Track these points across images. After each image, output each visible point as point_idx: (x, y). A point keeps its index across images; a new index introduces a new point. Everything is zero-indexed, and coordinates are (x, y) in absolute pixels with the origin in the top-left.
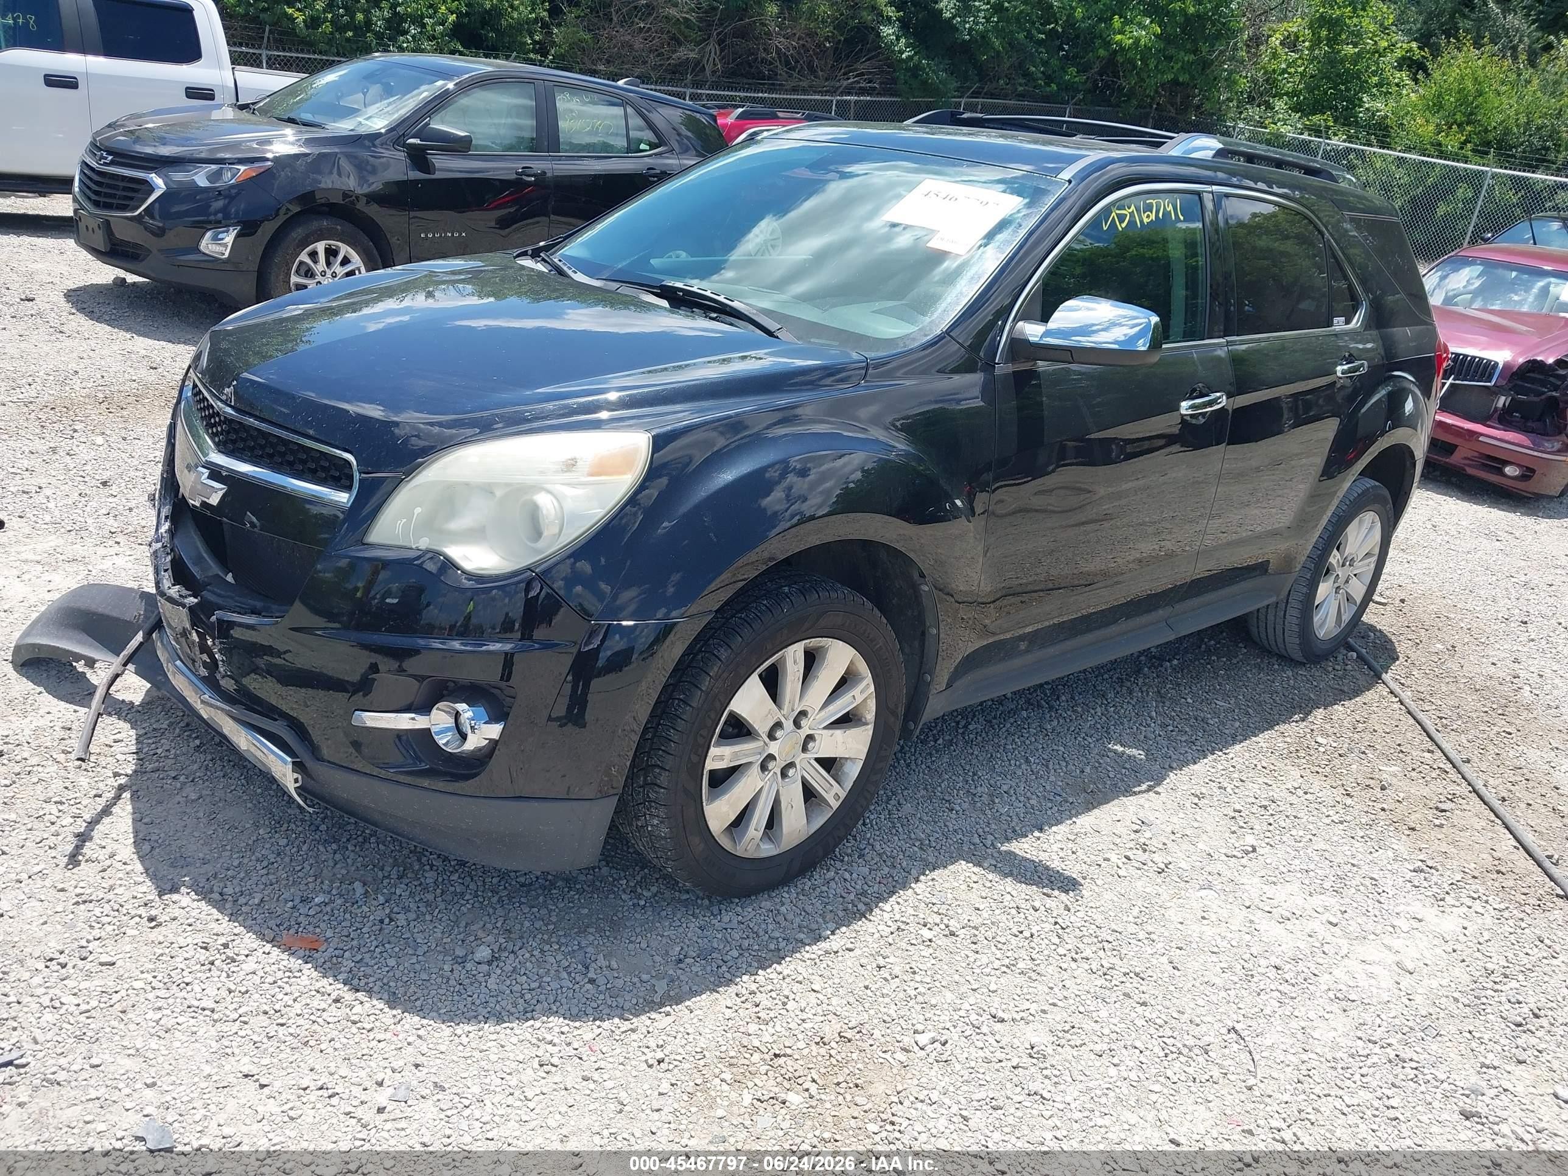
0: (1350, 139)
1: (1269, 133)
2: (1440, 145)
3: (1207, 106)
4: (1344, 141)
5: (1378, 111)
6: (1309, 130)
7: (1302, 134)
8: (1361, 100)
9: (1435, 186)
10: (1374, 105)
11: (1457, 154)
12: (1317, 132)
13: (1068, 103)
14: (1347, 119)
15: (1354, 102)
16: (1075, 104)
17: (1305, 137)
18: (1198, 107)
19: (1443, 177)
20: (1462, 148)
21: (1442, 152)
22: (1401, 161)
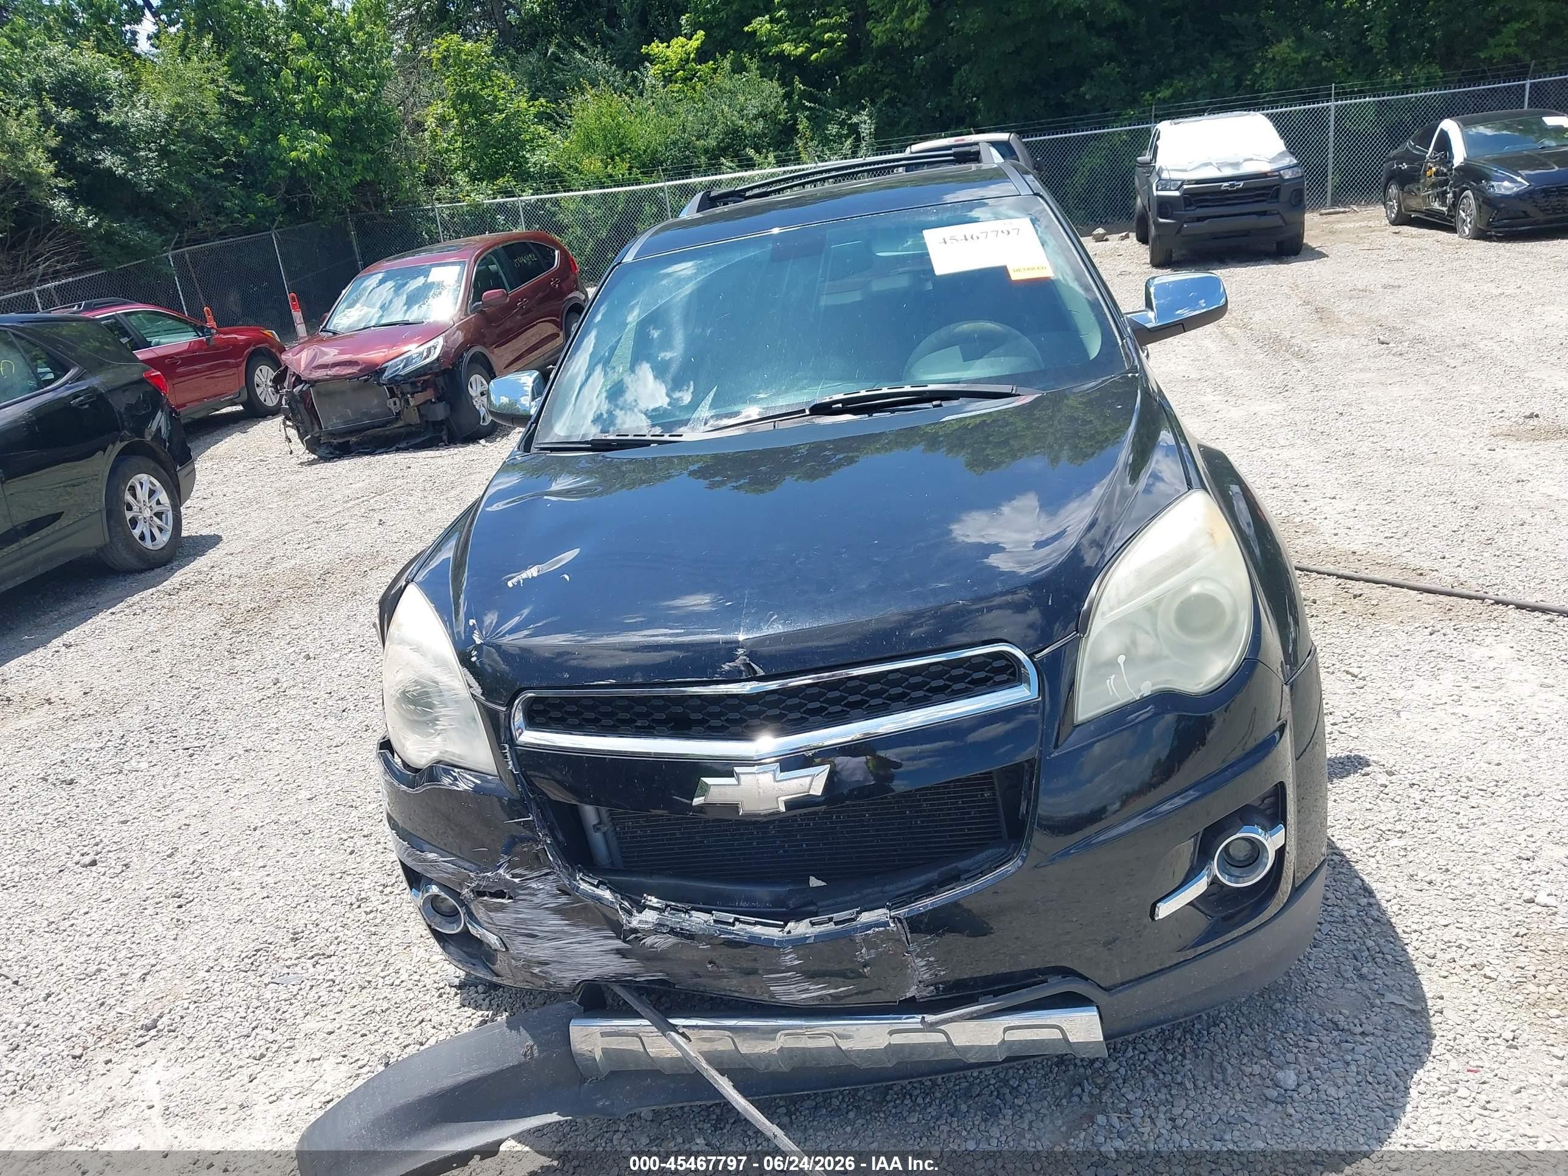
0: (537, 191)
1: (467, 206)
2: (610, 176)
3: (400, 197)
4: (533, 194)
5: (545, 162)
6: (500, 193)
7: (495, 198)
8: (524, 156)
9: (625, 212)
10: (538, 159)
11: (629, 180)
12: (509, 194)
13: (269, 229)
14: (523, 176)
15: (521, 162)
16: (277, 228)
17: (499, 200)
18: (391, 199)
19: (628, 202)
20: (630, 174)
21: (615, 181)
22: (586, 199)
